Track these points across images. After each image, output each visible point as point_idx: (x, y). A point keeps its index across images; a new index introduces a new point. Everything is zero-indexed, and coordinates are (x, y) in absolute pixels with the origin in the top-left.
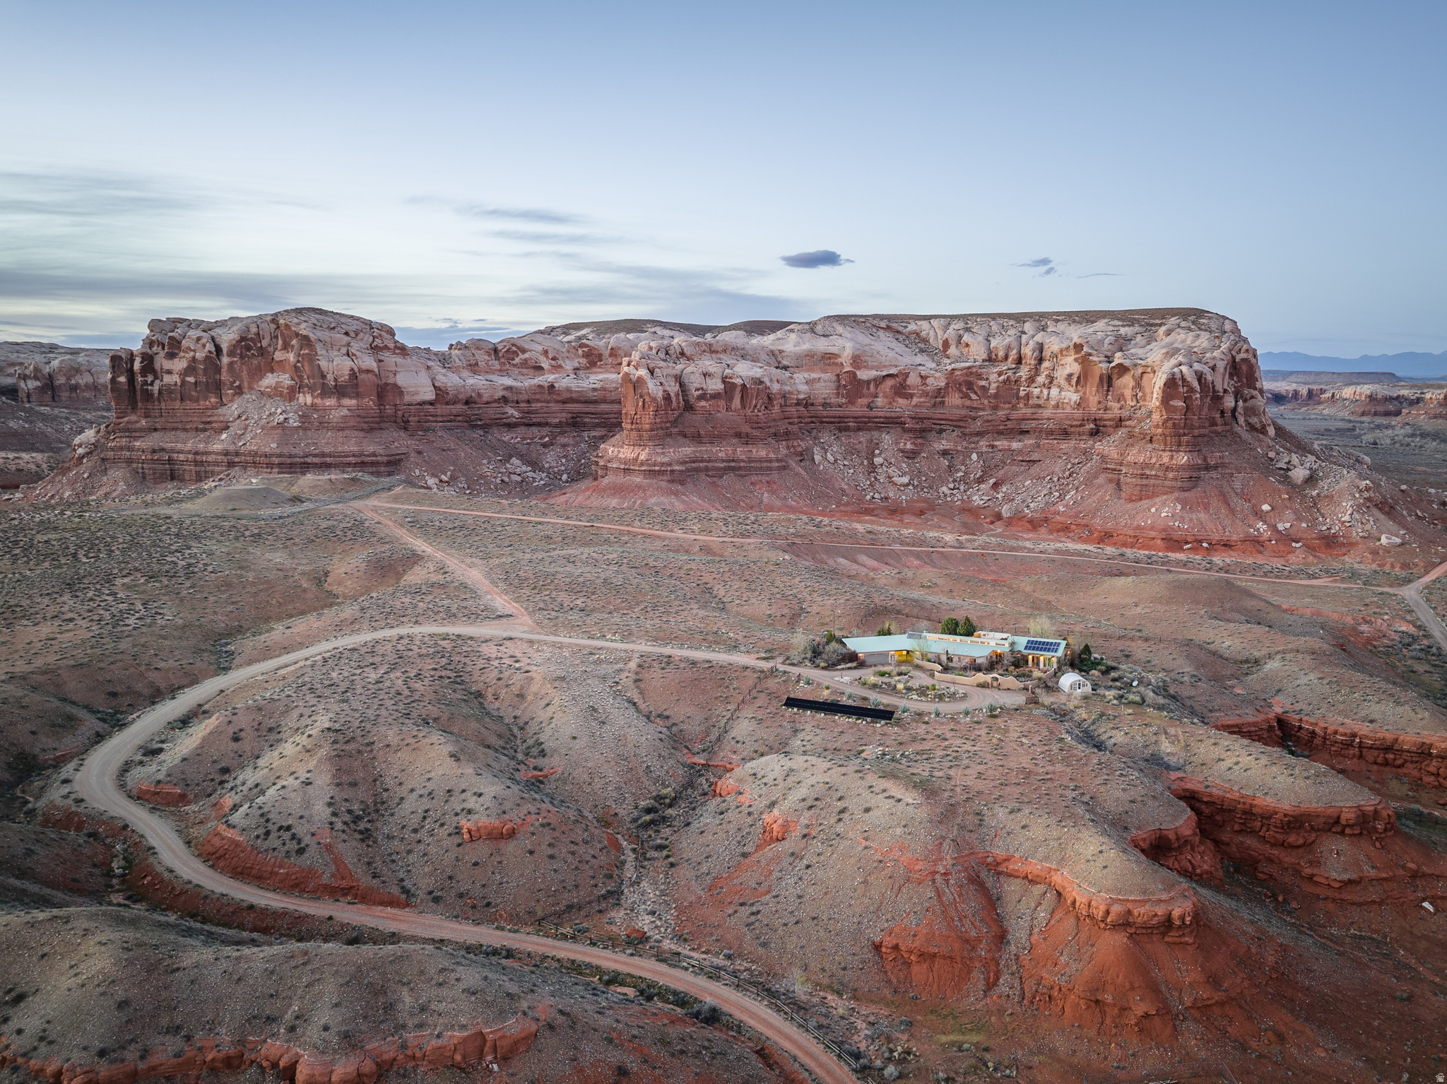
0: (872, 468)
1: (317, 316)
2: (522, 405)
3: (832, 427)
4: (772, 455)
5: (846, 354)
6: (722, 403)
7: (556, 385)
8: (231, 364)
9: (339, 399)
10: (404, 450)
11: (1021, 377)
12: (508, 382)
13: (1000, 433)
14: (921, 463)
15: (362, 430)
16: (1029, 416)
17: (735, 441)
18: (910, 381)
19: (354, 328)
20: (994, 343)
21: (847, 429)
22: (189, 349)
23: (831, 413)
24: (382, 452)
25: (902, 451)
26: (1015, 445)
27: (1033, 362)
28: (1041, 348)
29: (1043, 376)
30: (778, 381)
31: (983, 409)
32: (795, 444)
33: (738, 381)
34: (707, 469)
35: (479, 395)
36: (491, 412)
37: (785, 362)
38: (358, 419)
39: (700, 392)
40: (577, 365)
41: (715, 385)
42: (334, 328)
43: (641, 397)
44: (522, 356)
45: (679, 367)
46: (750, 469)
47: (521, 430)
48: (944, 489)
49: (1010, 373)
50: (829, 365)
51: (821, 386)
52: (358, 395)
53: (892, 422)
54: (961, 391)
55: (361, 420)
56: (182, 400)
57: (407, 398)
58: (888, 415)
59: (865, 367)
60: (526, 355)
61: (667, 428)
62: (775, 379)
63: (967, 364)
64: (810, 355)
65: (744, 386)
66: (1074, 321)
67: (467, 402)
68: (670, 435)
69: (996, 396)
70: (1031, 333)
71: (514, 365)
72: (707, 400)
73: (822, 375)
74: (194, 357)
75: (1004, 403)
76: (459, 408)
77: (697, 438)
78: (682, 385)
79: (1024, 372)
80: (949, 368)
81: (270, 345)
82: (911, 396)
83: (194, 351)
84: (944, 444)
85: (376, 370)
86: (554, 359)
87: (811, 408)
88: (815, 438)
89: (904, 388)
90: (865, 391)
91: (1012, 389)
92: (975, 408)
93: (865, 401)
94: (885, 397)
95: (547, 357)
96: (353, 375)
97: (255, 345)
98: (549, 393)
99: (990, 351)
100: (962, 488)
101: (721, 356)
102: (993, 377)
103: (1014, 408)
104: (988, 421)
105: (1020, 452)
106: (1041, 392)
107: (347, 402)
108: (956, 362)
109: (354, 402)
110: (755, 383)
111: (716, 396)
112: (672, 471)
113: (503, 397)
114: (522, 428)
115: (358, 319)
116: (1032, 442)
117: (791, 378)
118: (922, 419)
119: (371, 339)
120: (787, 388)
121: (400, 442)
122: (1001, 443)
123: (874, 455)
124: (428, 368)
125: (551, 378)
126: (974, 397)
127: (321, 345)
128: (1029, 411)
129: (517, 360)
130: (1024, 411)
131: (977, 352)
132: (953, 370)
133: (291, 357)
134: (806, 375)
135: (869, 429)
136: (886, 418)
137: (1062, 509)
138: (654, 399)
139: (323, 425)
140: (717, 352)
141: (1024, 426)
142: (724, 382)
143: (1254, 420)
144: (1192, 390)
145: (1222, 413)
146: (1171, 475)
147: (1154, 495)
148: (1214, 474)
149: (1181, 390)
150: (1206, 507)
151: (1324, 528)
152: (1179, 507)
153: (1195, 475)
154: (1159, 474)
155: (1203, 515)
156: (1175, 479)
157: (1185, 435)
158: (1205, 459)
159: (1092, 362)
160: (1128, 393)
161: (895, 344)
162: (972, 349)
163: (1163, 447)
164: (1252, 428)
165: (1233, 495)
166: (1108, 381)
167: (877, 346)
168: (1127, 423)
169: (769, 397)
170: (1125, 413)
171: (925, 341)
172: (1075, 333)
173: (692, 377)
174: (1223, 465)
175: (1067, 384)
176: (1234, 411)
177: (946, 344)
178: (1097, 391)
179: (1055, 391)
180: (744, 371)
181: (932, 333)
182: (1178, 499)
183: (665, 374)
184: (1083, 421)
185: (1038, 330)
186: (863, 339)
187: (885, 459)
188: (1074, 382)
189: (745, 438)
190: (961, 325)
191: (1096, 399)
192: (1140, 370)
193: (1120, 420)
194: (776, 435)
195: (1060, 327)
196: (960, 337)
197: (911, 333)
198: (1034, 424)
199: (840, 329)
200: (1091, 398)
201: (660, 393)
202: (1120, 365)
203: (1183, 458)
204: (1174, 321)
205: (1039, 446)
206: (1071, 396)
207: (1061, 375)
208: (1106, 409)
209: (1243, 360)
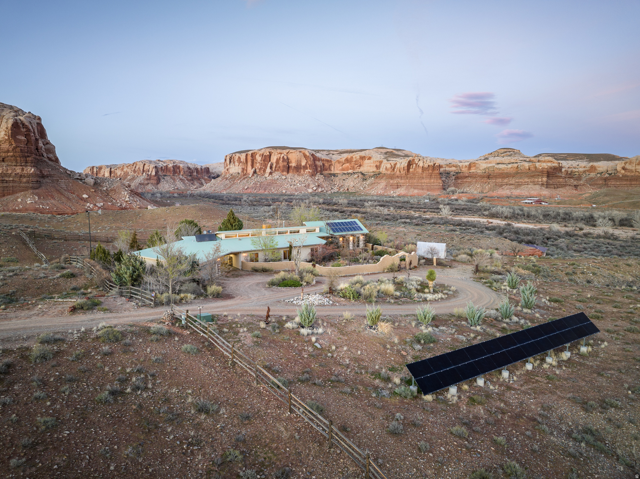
143: (51, 156)
144: (28, 130)
145: (37, 149)
146: (25, 180)
147: (14, 192)
148: (47, 180)
149: (22, 130)
150: (53, 197)
151: (119, 205)
152: (37, 198)
153: (39, 179)
154: (16, 179)
155: (53, 201)
156: (28, 182)
157: (28, 156)
158: (41, 172)
163: (14, 164)
164: (50, 159)
165: (63, 191)
174: (51, 176)
176: (41, 148)
182: (34, 193)
203: (31, 170)
209: (38, 123)
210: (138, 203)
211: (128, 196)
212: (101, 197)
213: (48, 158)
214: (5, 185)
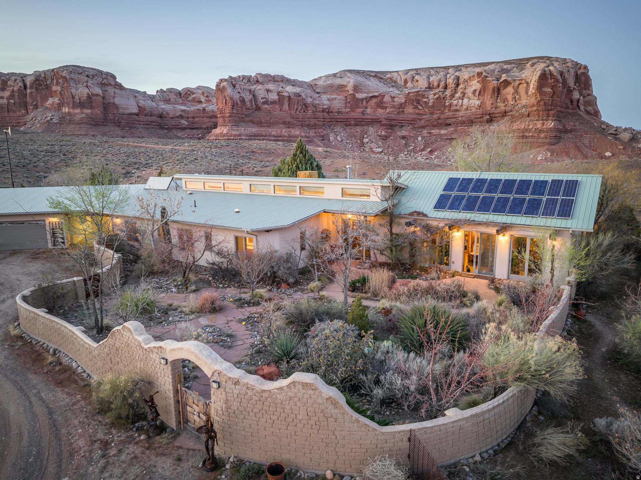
0: (362, 144)
1: (74, 68)
2: (190, 119)
3: (342, 124)
4: (303, 134)
5: (350, 85)
6: (277, 107)
7: (206, 109)
8: (31, 93)
9: (81, 109)
11: (447, 95)
12: (183, 108)
13: (435, 126)
14: (390, 142)
15: (90, 124)
16: (451, 116)
17: (282, 126)
18: (385, 100)
19: (92, 73)
20: (431, 79)
21: (350, 125)
22: (11, 85)
23: (341, 117)
25: (380, 136)
26: (443, 132)
27: (453, 86)
28: (458, 78)
29: (459, 93)
30: (311, 97)
31: (426, 115)
32: (320, 131)
33: (286, 94)
35: (168, 114)
36: (173, 122)
37: (318, 90)
38: (89, 119)
39: (264, 100)
41: (273, 97)
42: (81, 73)
43: (225, 97)
44: (193, 96)
45: (254, 86)
47: (188, 131)
48: (402, 155)
49: (440, 93)
50: (342, 91)
51: (337, 102)
52: (91, 108)
53: (374, 122)
54: (413, 105)
55: (91, 119)
56: (8, 112)
57: (121, 111)
58: (373, 117)
59: (361, 92)
61: (243, 118)
62: (309, 96)
63: (417, 90)
64: (331, 86)
65: (289, 97)
66: (477, 66)
67: (161, 116)
68: (244, 122)
69: (432, 107)
70: (452, 73)
71: (189, 101)
72: (268, 105)
73: (337, 97)
74: (13, 90)
75: (437, 110)
76: (153, 118)
77: (260, 124)
78: (254, 96)
79: (448, 93)
80: (407, 92)
81: (51, 83)
82: (386, 108)
83: (13, 86)
84: (404, 133)
85: (101, 94)
86: (207, 97)
87: (331, 114)
88: (332, 129)
89: (382, 103)
90: (360, 105)
91: (441, 102)
92: (421, 114)
93: (361, 110)
94: (372, 108)
95: (204, 96)
96: (89, 97)
97: (44, 83)
98: (203, 113)
99: (429, 83)
100: (412, 154)
101: (280, 83)
102: (431, 97)
103: (443, 113)
104: (428, 120)
105: (446, 135)
106: (458, 102)
107: (86, 111)
108: (411, 89)
109: (89, 111)
110: (296, 96)
111: (274, 102)
113: (181, 115)
114: (189, 130)
115: (95, 69)
116: (452, 129)
117: (319, 97)
118: (391, 120)
119: (101, 79)
120: (317, 102)
121: (115, 132)
122: (435, 131)
123: (363, 138)
124: (136, 97)
125: (204, 105)
126: (420, 107)
127: (73, 81)
128: (451, 113)
129: (190, 98)
130: (448, 114)
131: (422, 83)
132: (409, 93)
133: (59, 88)
134: (328, 96)
135: (363, 125)
136: (372, 119)
138: (231, 99)
139: (71, 122)
140: (277, 81)
141: (448, 121)
142: (278, 95)
143: (590, 108)
144: (557, 81)
145: (572, 102)
146: (543, 135)
148: (570, 135)
149: (550, 81)
150: (568, 154)
152: (549, 154)
153: (558, 135)
154: (535, 135)
156: (546, 137)
157: (551, 110)
158: (564, 126)
159: (488, 81)
160: (510, 97)
161: (378, 83)
162: (420, 83)
163: (537, 118)
164: (588, 113)
165: (584, 147)
166: (497, 91)
167: (368, 82)
168: (510, 114)
169: (306, 105)
170: (508, 108)
171: (395, 82)
172: (478, 70)
173: (260, 91)
174: (575, 130)
175: (473, 96)
176: (578, 100)
177: (406, 82)
178: (491, 97)
179: (466, 101)
180: (290, 89)
181: (399, 77)
182: (548, 149)
183: (242, 88)
184: (483, 115)
185: (456, 71)
186: (361, 79)
187: (369, 140)
188: (477, 94)
189: (289, 125)
190: (414, 72)
191: (490, 102)
192: (517, 83)
193: (505, 112)
194: (308, 125)
195: (469, 69)
196: (413, 77)
197: (388, 79)
198: (454, 120)
199: (349, 75)
200: (487, 102)
201: (237, 97)
202: (505, 80)
203: (551, 124)
204: (534, 61)
205: (456, 131)
206: (476, 102)
207: (469, 91)
208: (496, 108)
209: (582, 73)
213: (586, 111)
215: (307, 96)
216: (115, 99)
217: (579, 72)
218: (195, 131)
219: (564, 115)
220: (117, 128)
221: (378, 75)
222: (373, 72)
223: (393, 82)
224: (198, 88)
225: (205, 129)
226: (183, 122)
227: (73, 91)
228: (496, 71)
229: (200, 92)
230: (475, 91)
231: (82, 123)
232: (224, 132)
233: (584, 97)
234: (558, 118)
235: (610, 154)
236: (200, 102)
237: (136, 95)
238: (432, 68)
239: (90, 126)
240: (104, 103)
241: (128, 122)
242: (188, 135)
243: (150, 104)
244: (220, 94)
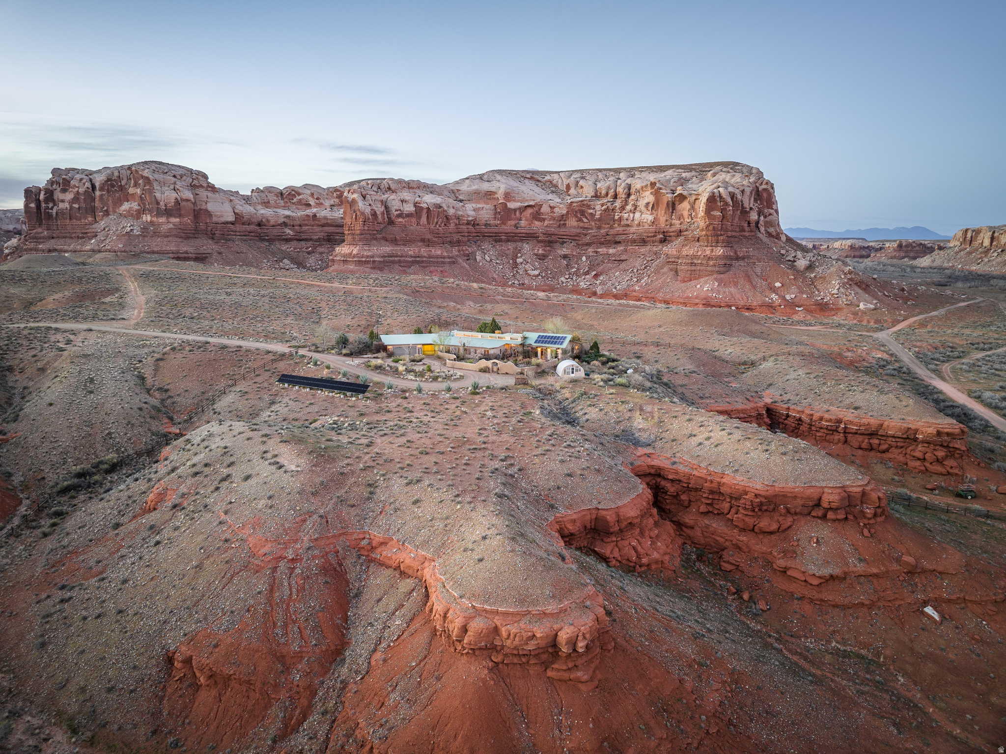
0: (515, 265)
1: (156, 165)
2: (296, 228)
3: (491, 239)
4: (445, 254)
5: (500, 192)
6: (414, 220)
7: (318, 215)
8: (101, 196)
9: (167, 218)
10: (209, 251)
11: (616, 206)
12: (287, 213)
13: (602, 243)
14: (548, 262)
15: (181, 237)
16: (621, 232)
17: (420, 244)
18: (542, 210)
19: (180, 173)
20: (599, 185)
21: (500, 241)
22: (75, 186)
23: (490, 230)
24: (192, 251)
25: (536, 255)
26: (611, 251)
27: (624, 196)
28: (629, 187)
29: (630, 205)
30: (453, 208)
31: (592, 229)
32: (464, 249)
33: (425, 206)
34: (400, 262)
35: (268, 221)
36: (275, 232)
37: (461, 197)
38: (179, 231)
39: (399, 212)
40: (332, 203)
41: (409, 208)
42: (166, 173)
43: (354, 212)
44: (298, 198)
45: (386, 196)
46: (429, 262)
47: (294, 243)
48: (563, 279)
49: (609, 204)
50: (490, 199)
51: (485, 212)
52: (180, 216)
53: (530, 237)
54: (576, 217)
55: (181, 231)
56: (70, 219)
57: (215, 219)
58: (528, 232)
59: (514, 201)
60: (301, 197)
61: (374, 234)
62: (451, 206)
63: (581, 199)
64: (477, 193)
65: (428, 209)
66: (653, 171)
67: (259, 224)
68: (376, 239)
69: (600, 220)
70: (624, 179)
72: (403, 218)
73: (485, 206)
74: (78, 191)
75: (605, 224)
76: (252, 227)
77: (394, 241)
78: (386, 207)
79: (618, 203)
80: (569, 201)
81: (126, 184)
82: (544, 220)
83: (78, 187)
84: (565, 251)
85: (193, 200)
86: (317, 199)
87: (477, 227)
88: (479, 246)
89: (539, 214)
90: (513, 216)
91: (610, 215)
92: (586, 228)
93: (513, 222)
94: (526, 220)
95: (313, 198)
96: (177, 202)
97: (117, 184)
98: (313, 220)
99: (596, 191)
100: (574, 278)
101: (416, 191)
102: (598, 207)
103: (612, 227)
104: (594, 236)
105: (614, 255)
106: (629, 215)
107: (173, 220)
108: (574, 197)
109: (178, 220)
110: (436, 207)
111: (409, 215)
112: (374, 261)
113: (284, 222)
114: (295, 242)
115: (183, 167)
116: (622, 248)
117: (463, 206)
118: (550, 235)
119: (191, 180)
120: (460, 213)
121: (207, 246)
122: (602, 250)
123: (517, 257)
124: (231, 201)
125: (314, 210)
126: (585, 220)
127: (157, 183)
128: (621, 229)
129: (295, 200)
130: (617, 229)
131: (588, 191)
132: (572, 203)
133: (138, 191)
134: (474, 205)
135: (515, 241)
136: (526, 233)
137: (637, 288)
138: (363, 213)
139: (156, 234)
140: (413, 188)
141: (618, 239)
142: (415, 206)
143: (771, 230)
144: (726, 204)
145: (749, 223)
146: (711, 263)
147: (700, 277)
148: (742, 263)
149: (719, 204)
150: (736, 284)
151: (820, 298)
152: (717, 284)
153: (728, 262)
154: (703, 262)
155: (733, 290)
156: (714, 265)
157: (721, 235)
158: (736, 253)
159: (662, 193)
160: (686, 213)
161: (535, 188)
162: (584, 189)
163: (706, 244)
164: (770, 235)
165: (755, 276)
166: (672, 206)
167: (522, 188)
168: (685, 233)
169: (447, 218)
170: (683, 227)
171: (556, 186)
172: (652, 177)
173: (393, 202)
174: (748, 257)
175: (645, 209)
176: (757, 223)
177: (568, 187)
178: (665, 213)
179: (637, 215)
180: (429, 199)
181: (560, 181)
182: (716, 279)
183: (373, 199)
184: (656, 233)
185: (629, 177)
186: (513, 183)
187: (524, 260)
188: (650, 208)
189: (427, 243)
190: (579, 175)
191: (664, 218)
192: (694, 198)
193: (680, 231)
194: (450, 242)
195: (644, 174)
196: (578, 182)
197: (547, 181)
198: (624, 237)
199: (499, 177)
200: (661, 218)
201: (368, 210)
202: (680, 195)
203: (720, 251)
204: (718, 168)
205: (626, 251)
206: (648, 217)
207: (642, 203)
208: (671, 225)
209: (764, 190)
210: (850, 298)
211: (837, 288)
212: (799, 287)
213: (767, 233)
214: (693, 268)
215: (448, 207)
216: (208, 204)
217: (760, 188)
218: (303, 243)
219: (737, 239)
220: (210, 242)
221: (534, 177)
222: (527, 172)
223: (552, 187)
224: (306, 186)
225: (317, 241)
226: (288, 231)
227: (158, 195)
228: (672, 181)
229: (309, 192)
230: (648, 204)
231: (171, 236)
232: (354, 252)
233: (765, 217)
234: (728, 244)
235: (780, 285)
236: (308, 205)
237: (232, 198)
238: (600, 170)
239: (180, 240)
240: (194, 210)
241: (222, 232)
242: (295, 248)
243: (247, 210)
244: (349, 207)
